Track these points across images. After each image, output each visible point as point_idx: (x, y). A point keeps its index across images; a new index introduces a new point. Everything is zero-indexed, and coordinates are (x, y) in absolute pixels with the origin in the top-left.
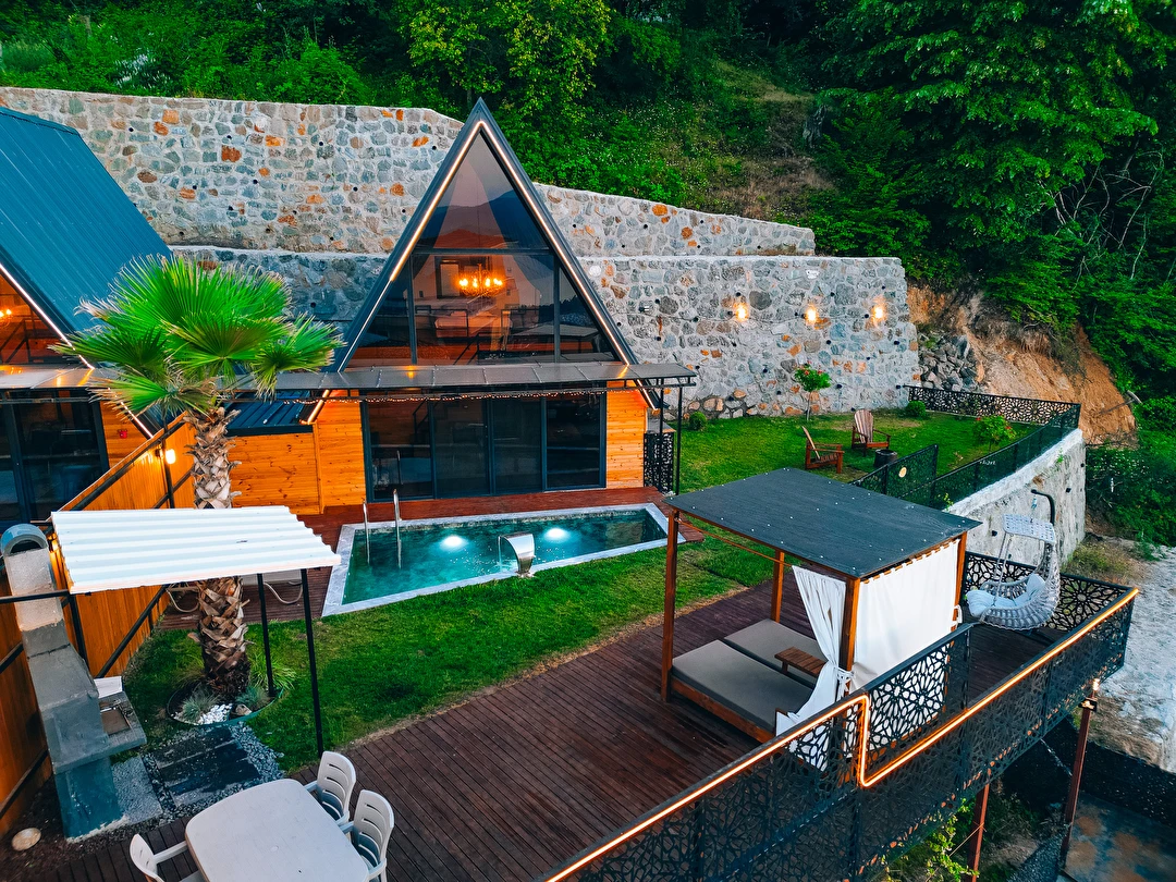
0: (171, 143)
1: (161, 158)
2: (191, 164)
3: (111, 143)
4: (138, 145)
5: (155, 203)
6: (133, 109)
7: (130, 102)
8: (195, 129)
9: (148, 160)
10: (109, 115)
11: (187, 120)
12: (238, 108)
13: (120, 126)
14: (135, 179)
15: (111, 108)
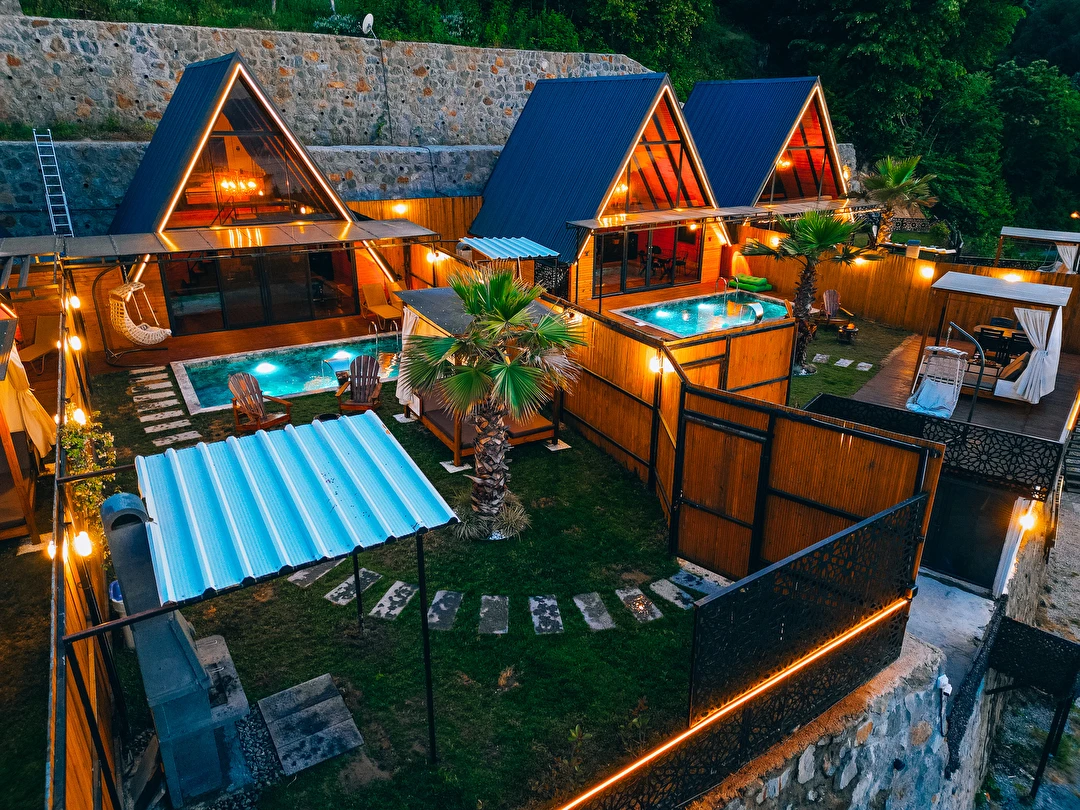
0: (499, 80)
1: (495, 89)
2: (510, 93)
3: (469, 79)
4: (483, 80)
5: (492, 118)
6: (479, 57)
7: (477, 52)
8: (512, 69)
9: (488, 91)
10: (467, 60)
11: (507, 64)
12: (533, 57)
13: (473, 68)
14: (482, 103)
15: (468, 56)
